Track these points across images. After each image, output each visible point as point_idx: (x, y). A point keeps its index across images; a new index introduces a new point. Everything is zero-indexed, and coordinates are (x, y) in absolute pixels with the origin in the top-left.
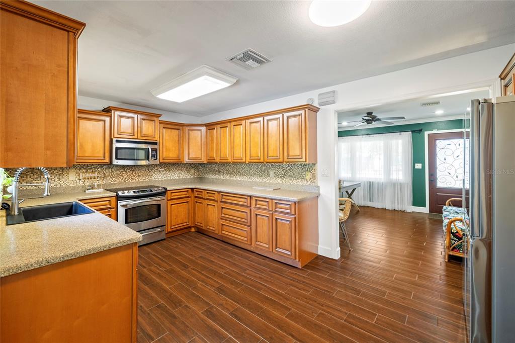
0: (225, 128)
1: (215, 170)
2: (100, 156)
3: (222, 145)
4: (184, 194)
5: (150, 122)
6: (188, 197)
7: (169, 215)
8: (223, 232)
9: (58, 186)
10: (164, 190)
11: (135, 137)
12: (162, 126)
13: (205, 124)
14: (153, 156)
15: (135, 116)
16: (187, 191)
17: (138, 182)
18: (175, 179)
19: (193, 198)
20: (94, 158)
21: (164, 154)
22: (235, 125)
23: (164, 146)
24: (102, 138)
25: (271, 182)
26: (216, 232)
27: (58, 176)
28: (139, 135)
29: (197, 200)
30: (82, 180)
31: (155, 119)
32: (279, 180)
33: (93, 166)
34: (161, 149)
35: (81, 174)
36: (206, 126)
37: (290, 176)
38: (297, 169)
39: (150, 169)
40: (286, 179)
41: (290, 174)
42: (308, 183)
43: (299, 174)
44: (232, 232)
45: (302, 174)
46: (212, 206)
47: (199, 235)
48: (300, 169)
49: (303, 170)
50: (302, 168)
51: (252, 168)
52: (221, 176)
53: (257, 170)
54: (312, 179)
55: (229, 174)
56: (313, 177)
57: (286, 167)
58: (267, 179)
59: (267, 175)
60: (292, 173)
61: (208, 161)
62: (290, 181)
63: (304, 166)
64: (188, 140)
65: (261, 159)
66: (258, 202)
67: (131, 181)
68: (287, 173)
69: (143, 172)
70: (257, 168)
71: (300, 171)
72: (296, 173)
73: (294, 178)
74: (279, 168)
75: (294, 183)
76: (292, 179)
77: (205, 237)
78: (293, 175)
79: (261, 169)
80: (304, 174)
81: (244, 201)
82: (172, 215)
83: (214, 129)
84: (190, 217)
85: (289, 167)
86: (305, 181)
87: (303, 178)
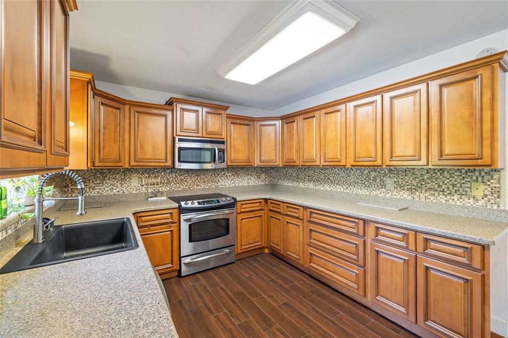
0: (310, 120)
1: (291, 175)
2: (161, 158)
3: (306, 143)
4: (255, 206)
5: (216, 116)
6: (261, 210)
7: (239, 232)
8: (312, 264)
9: (120, 193)
10: (233, 201)
11: (200, 135)
12: (230, 120)
13: (281, 117)
14: (220, 158)
15: (199, 109)
16: (260, 202)
17: (204, 189)
18: (244, 186)
19: (266, 211)
20: (156, 160)
21: (233, 155)
22: (326, 114)
23: (232, 147)
24: (163, 137)
25: (388, 196)
26: (301, 262)
27: (120, 181)
28: (204, 132)
29: (272, 214)
30: (145, 186)
31: (222, 112)
32: (406, 195)
33: (155, 170)
34: (229, 149)
35: (143, 179)
36: (281, 119)
37: (432, 189)
38: (448, 177)
39: (216, 174)
40: (422, 193)
41: (432, 185)
42: (477, 204)
43: (453, 186)
44: (327, 268)
45: (461, 187)
46: (295, 226)
47: (276, 260)
48: (456, 177)
49: (464, 180)
50: (461, 176)
51: (350, 174)
52: (301, 184)
53: (361, 176)
54: (489, 197)
55: (313, 182)
56: (492, 193)
57: (421, 174)
58: (381, 191)
59: (379, 185)
60: (436, 184)
61: (285, 164)
62: (432, 198)
63: (466, 172)
64: (260, 137)
65: (376, 161)
66: (382, 232)
67: (196, 188)
68: (423, 183)
69: (209, 177)
70: (360, 174)
71: (456, 181)
72: (446, 184)
73: (441, 193)
74: (406, 176)
75: (441, 202)
76: (436, 194)
77: (285, 266)
78: (439, 188)
79: (368, 176)
80: (466, 187)
81: (352, 226)
82: (243, 232)
83: (294, 121)
84: (263, 235)
85: (428, 173)
86: (469, 199)
87: (464, 193)
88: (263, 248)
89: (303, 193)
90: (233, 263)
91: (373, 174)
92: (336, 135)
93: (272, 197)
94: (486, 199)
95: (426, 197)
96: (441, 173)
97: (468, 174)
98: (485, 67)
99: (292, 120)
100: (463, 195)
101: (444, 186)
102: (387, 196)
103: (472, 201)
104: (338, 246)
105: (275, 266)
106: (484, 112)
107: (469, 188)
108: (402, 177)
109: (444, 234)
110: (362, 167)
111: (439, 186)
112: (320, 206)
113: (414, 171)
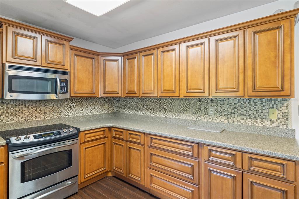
0: (149, 57)
1: (131, 105)
3: (145, 77)
4: (100, 135)
5: (58, 46)
6: (105, 137)
7: (82, 161)
8: (152, 185)
10: (76, 131)
11: (38, 63)
12: (74, 52)
13: (123, 53)
14: (62, 88)
15: (39, 36)
16: (104, 130)
17: (45, 120)
18: (88, 115)
19: (110, 138)
21: (76, 86)
22: (163, 52)
23: (76, 78)
26: (142, 183)
28: (44, 61)
29: (115, 141)
31: (65, 42)
32: (223, 119)
34: (72, 80)
36: (124, 56)
37: (242, 114)
38: (253, 105)
39: (58, 104)
40: (235, 118)
41: (242, 112)
42: (273, 125)
43: (257, 112)
44: (166, 187)
45: (262, 112)
46: (137, 151)
47: (118, 183)
48: (259, 105)
49: (264, 107)
50: (262, 104)
51: (181, 103)
52: (140, 112)
53: (189, 105)
54: (280, 120)
55: (150, 110)
56: (283, 117)
57: (234, 103)
58: (204, 117)
59: (203, 112)
60: (245, 110)
61: (126, 95)
62: (242, 121)
63: (266, 101)
64: (104, 70)
65: (204, 92)
66: (214, 153)
67: (34, 119)
68: (236, 110)
69: (50, 108)
70: (189, 103)
71: (259, 108)
72: (252, 111)
73: (248, 117)
74: (223, 104)
75: (248, 124)
76: (245, 118)
77: (128, 188)
78: (247, 113)
79: (195, 105)
80: (266, 113)
81: (188, 149)
82: (86, 161)
83: (135, 58)
84: (107, 160)
85: (239, 102)
86: (268, 122)
87: (264, 117)
88: (107, 172)
89: (141, 120)
90: (77, 193)
91: (198, 103)
92: (172, 71)
93: (115, 125)
94: (279, 121)
95: (238, 120)
96: (248, 102)
97: (267, 103)
98: (286, 20)
99: (133, 57)
100: (264, 118)
101: (250, 112)
102: (209, 120)
103: (269, 123)
104: (176, 167)
105: (118, 190)
106: (286, 54)
107: (267, 113)
108: (221, 106)
109: (265, 154)
110: (190, 98)
111: (247, 112)
112: (160, 132)
113: (229, 101)
